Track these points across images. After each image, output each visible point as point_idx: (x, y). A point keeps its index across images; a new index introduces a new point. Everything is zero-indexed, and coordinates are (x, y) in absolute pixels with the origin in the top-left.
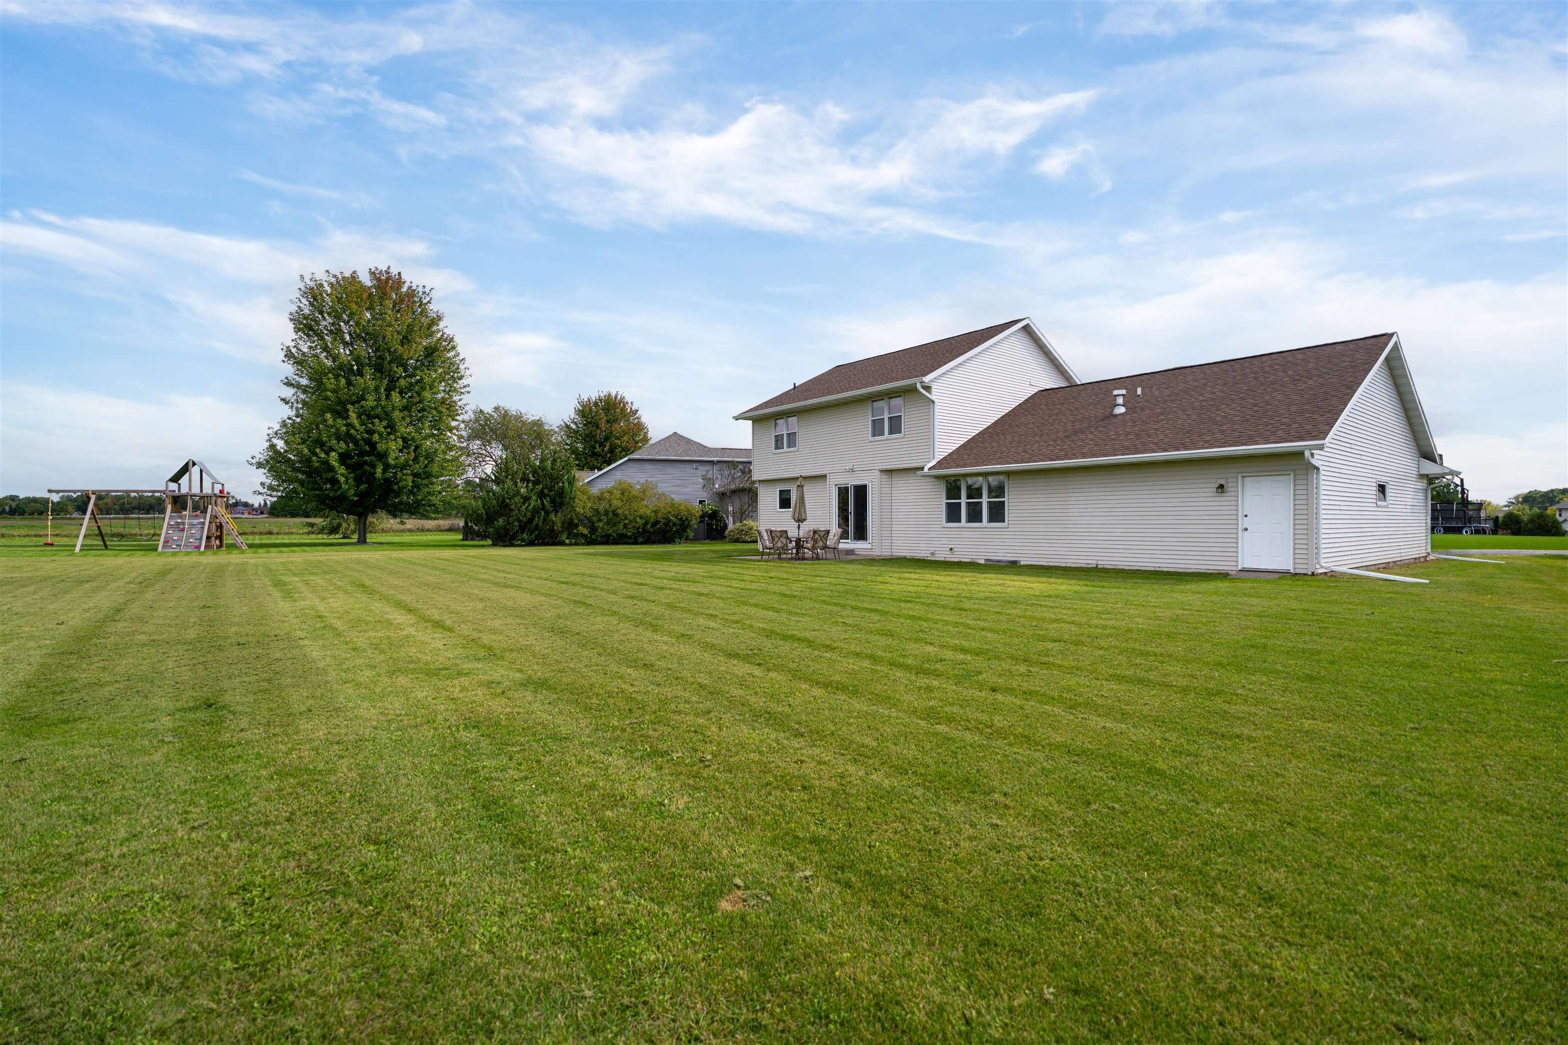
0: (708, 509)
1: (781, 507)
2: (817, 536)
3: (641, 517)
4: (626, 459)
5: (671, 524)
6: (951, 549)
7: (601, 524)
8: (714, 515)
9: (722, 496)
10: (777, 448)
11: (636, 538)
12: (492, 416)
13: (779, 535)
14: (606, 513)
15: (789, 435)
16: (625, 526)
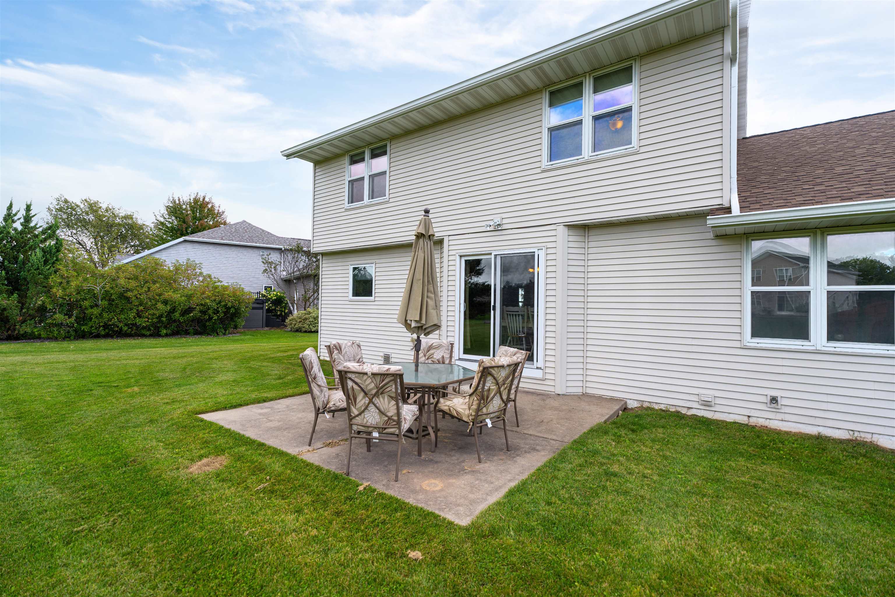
0: (273, 295)
1: (356, 293)
2: (490, 384)
3: (165, 302)
4: (181, 239)
5: (210, 312)
6: (774, 400)
7: (96, 311)
8: (279, 301)
9: (288, 282)
10: (352, 200)
11: (157, 329)
12: (78, 206)
13: (371, 385)
14: (107, 296)
15: (372, 177)
16: (139, 315)
